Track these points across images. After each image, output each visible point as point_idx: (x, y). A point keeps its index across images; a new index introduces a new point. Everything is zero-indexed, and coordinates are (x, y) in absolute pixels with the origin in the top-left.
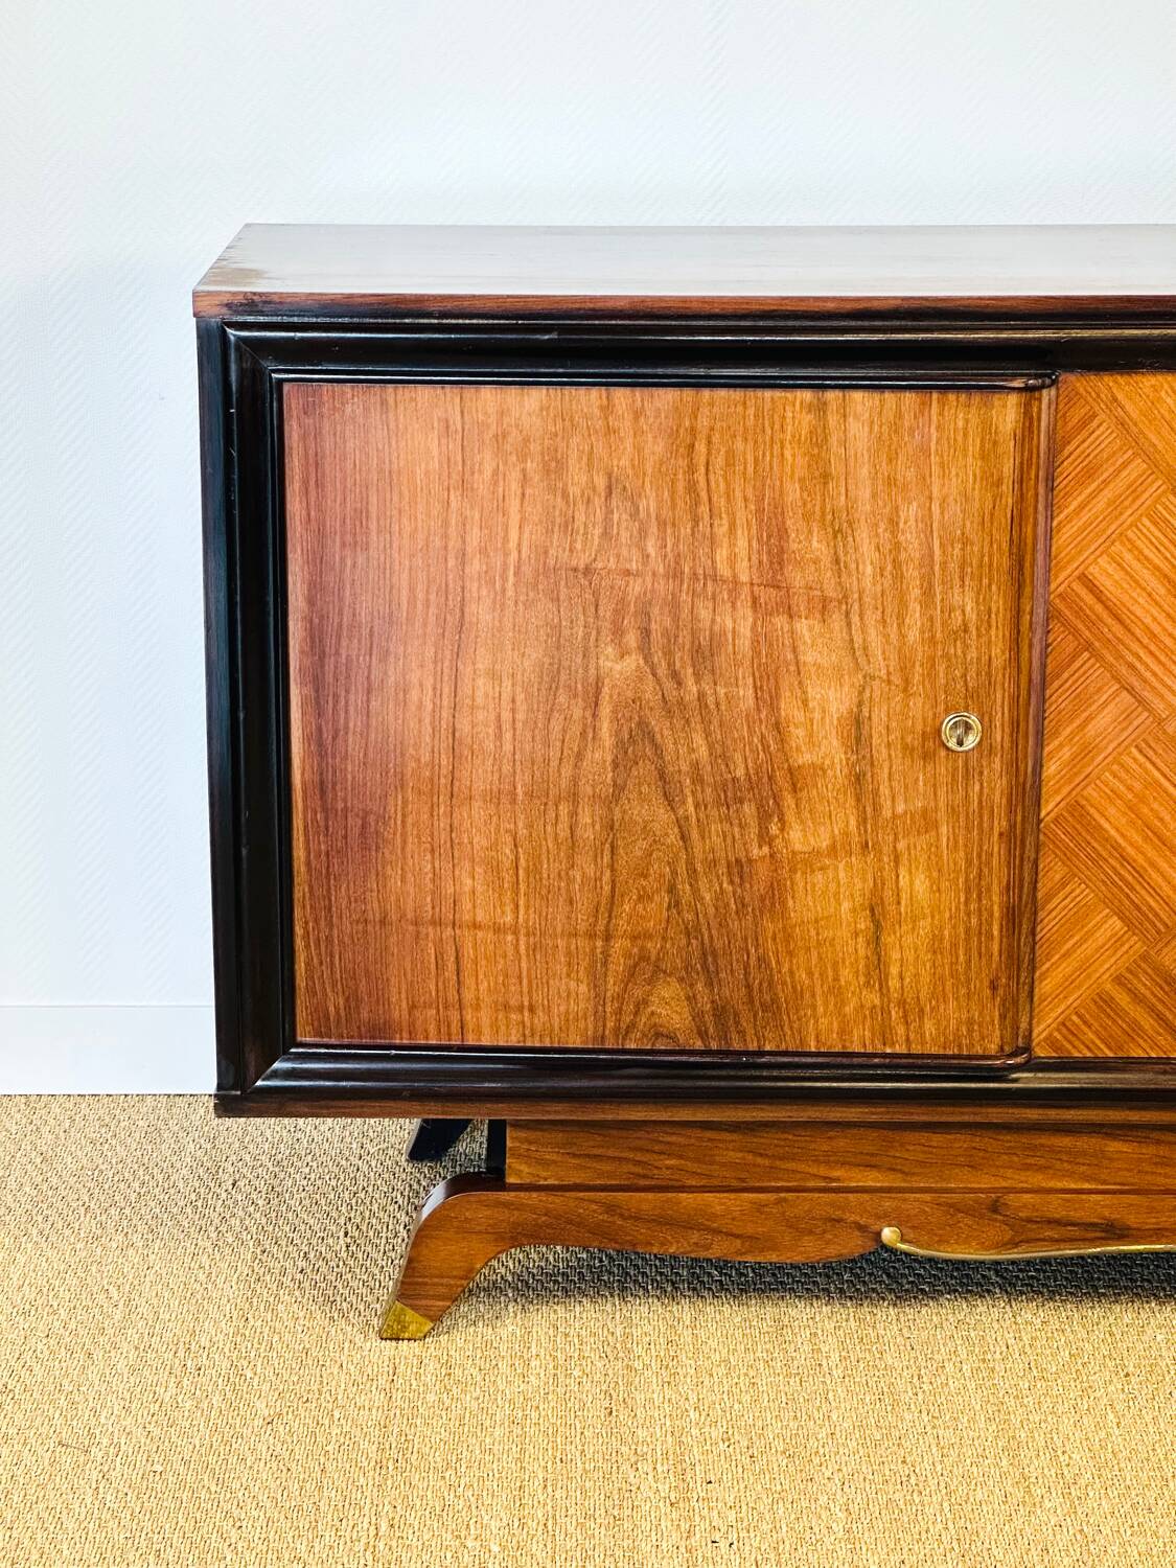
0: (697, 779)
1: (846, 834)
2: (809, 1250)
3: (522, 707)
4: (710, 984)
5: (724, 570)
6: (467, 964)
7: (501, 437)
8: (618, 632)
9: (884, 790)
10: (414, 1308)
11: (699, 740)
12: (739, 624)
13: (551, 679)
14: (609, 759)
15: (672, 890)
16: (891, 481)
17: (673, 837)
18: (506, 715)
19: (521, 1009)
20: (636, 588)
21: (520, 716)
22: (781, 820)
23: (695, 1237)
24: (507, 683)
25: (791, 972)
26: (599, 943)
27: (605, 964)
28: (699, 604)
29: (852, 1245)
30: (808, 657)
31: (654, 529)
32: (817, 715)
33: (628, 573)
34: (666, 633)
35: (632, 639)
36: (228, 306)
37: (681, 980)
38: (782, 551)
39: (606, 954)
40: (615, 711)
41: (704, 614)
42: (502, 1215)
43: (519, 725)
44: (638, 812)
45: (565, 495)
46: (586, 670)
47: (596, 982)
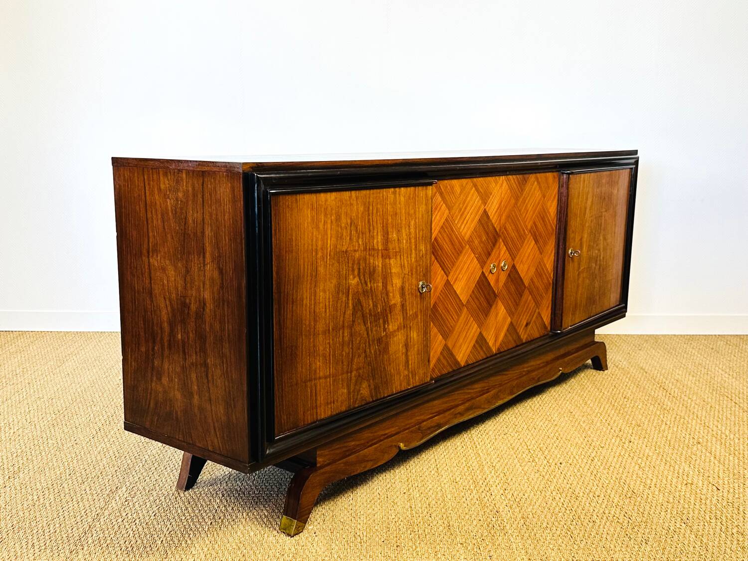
0: (371, 315)
1: (400, 324)
2: (387, 458)
3: (331, 300)
4: (373, 380)
5: (376, 247)
6: (318, 392)
7: (326, 209)
8: (353, 270)
9: (408, 308)
11: (371, 302)
12: (379, 263)
13: (338, 287)
14: (351, 313)
15: (365, 352)
16: (409, 214)
17: (365, 335)
18: (327, 304)
19: (331, 403)
20: (357, 255)
21: (331, 303)
22: (388, 323)
24: (328, 293)
25: (390, 371)
26: (349, 374)
27: (350, 381)
28: (371, 257)
30: (393, 271)
31: (361, 236)
32: (395, 288)
33: (355, 251)
34: (363, 268)
35: (356, 272)
37: (367, 380)
38: (388, 238)
39: (351, 378)
40: (353, 297)
41: (372, 261)
43: (330, 306)
44: (358, 329)
45: (341, 227)
46: (346, 284)
47: (349, 389)
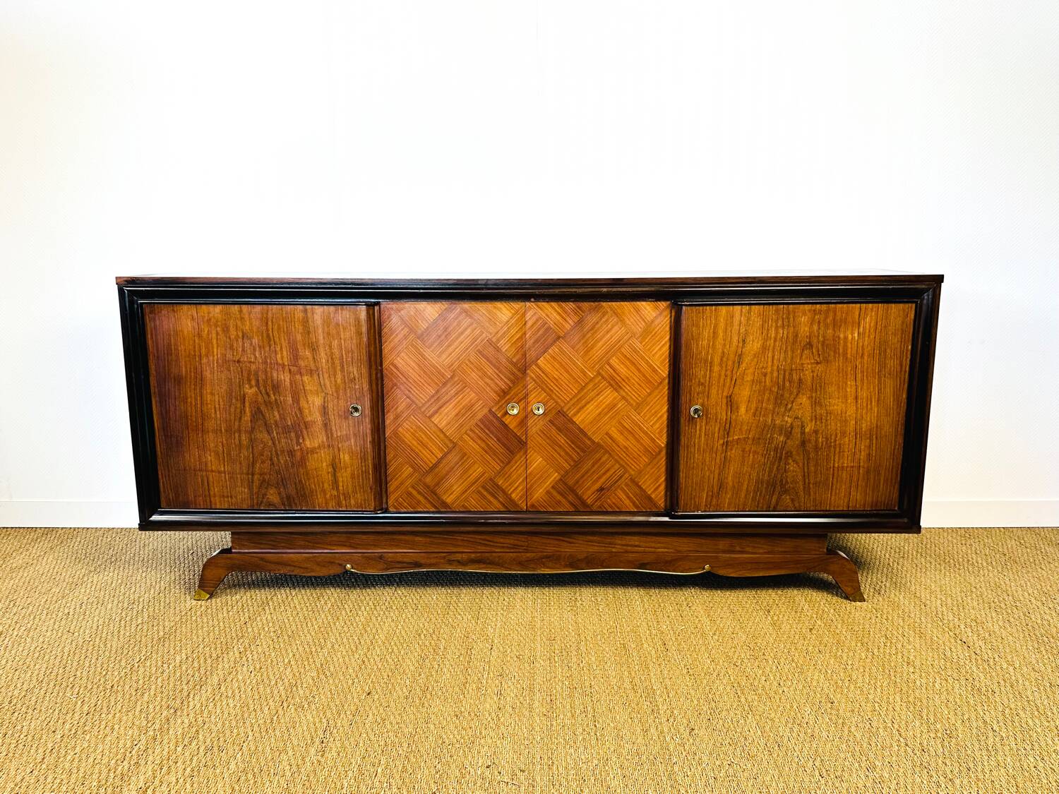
0: (277, 425)
1: (323, 442)
2: (323, 572)
3: (222, 403)
4: (285, 489)
5: (280, 361)
6: (211, 484)
7: (209, 320)
8: (249, 380)
9: (334, 428)
10: (204, 590)
11: (276, 414)
12: (285, 378)
13: (230, 393)
14: (249, 419)
15: (271, 460)
16: (329, 334)
17: (270, 443)
18: (217, 406)
19: (228, 497)
20: (253, 367)
21: (222, 406)
22: (303, 437)
23: (289, 568)
24: (217, 396)
25: (309, 485)
26: (250, 476)
27: (252, 482)
28: (273, 371)
29: (338, 570)
30: (308, 388)
31: (258, 349)
32: (311, 405)
33: (251, 362)
34: (264, 381)
35: (253, 383)
36: (126, 281)
37: (276, 487)
38: (297, 355)
39: (253, 480)
40: (250, 405)
41: (275, 375)
42: (228, 561)
43: (221, 409)
44: (259, 436)
45: (230, 338)
46: (240, 392)
47: (250, 488)
